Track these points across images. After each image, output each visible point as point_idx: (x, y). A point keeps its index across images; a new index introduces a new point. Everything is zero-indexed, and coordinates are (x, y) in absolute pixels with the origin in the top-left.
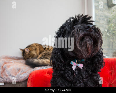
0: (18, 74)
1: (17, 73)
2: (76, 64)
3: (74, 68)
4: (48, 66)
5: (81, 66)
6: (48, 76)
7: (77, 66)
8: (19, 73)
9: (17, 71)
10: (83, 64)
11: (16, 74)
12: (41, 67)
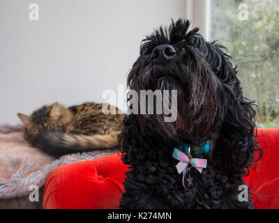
0: (14, 175)
1: (13, 173)
2: (187, 158)
3: (181, 168)
4: (96, 152)
5: (200, 164)
6: (100, 182)
7: (190, 165)
8: (18, 174)
9: (11, 169)
10: (206, 160)
11: (9, 177)
12: (78, 154)
